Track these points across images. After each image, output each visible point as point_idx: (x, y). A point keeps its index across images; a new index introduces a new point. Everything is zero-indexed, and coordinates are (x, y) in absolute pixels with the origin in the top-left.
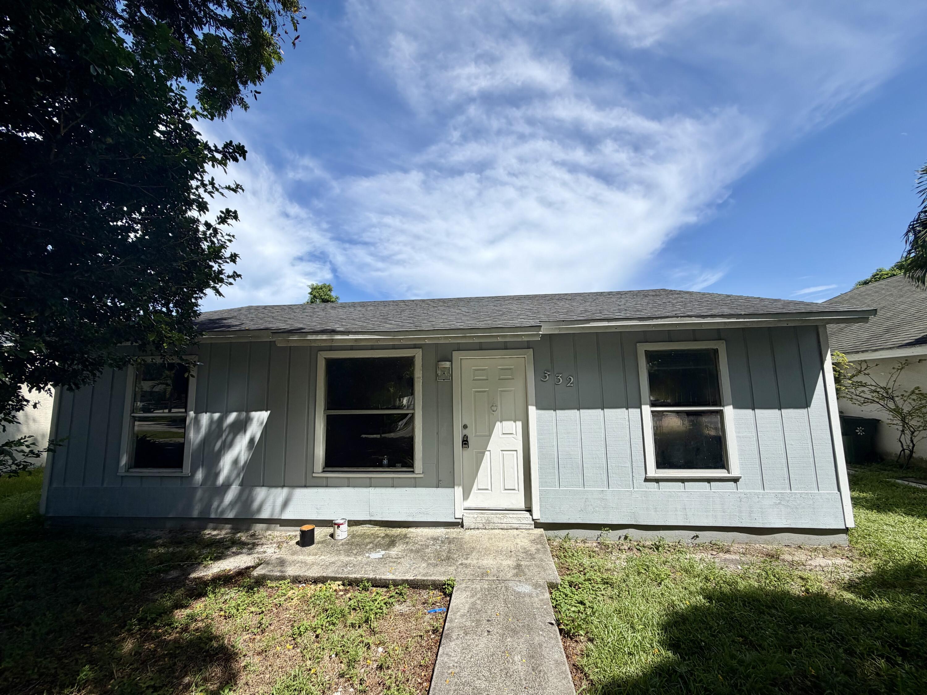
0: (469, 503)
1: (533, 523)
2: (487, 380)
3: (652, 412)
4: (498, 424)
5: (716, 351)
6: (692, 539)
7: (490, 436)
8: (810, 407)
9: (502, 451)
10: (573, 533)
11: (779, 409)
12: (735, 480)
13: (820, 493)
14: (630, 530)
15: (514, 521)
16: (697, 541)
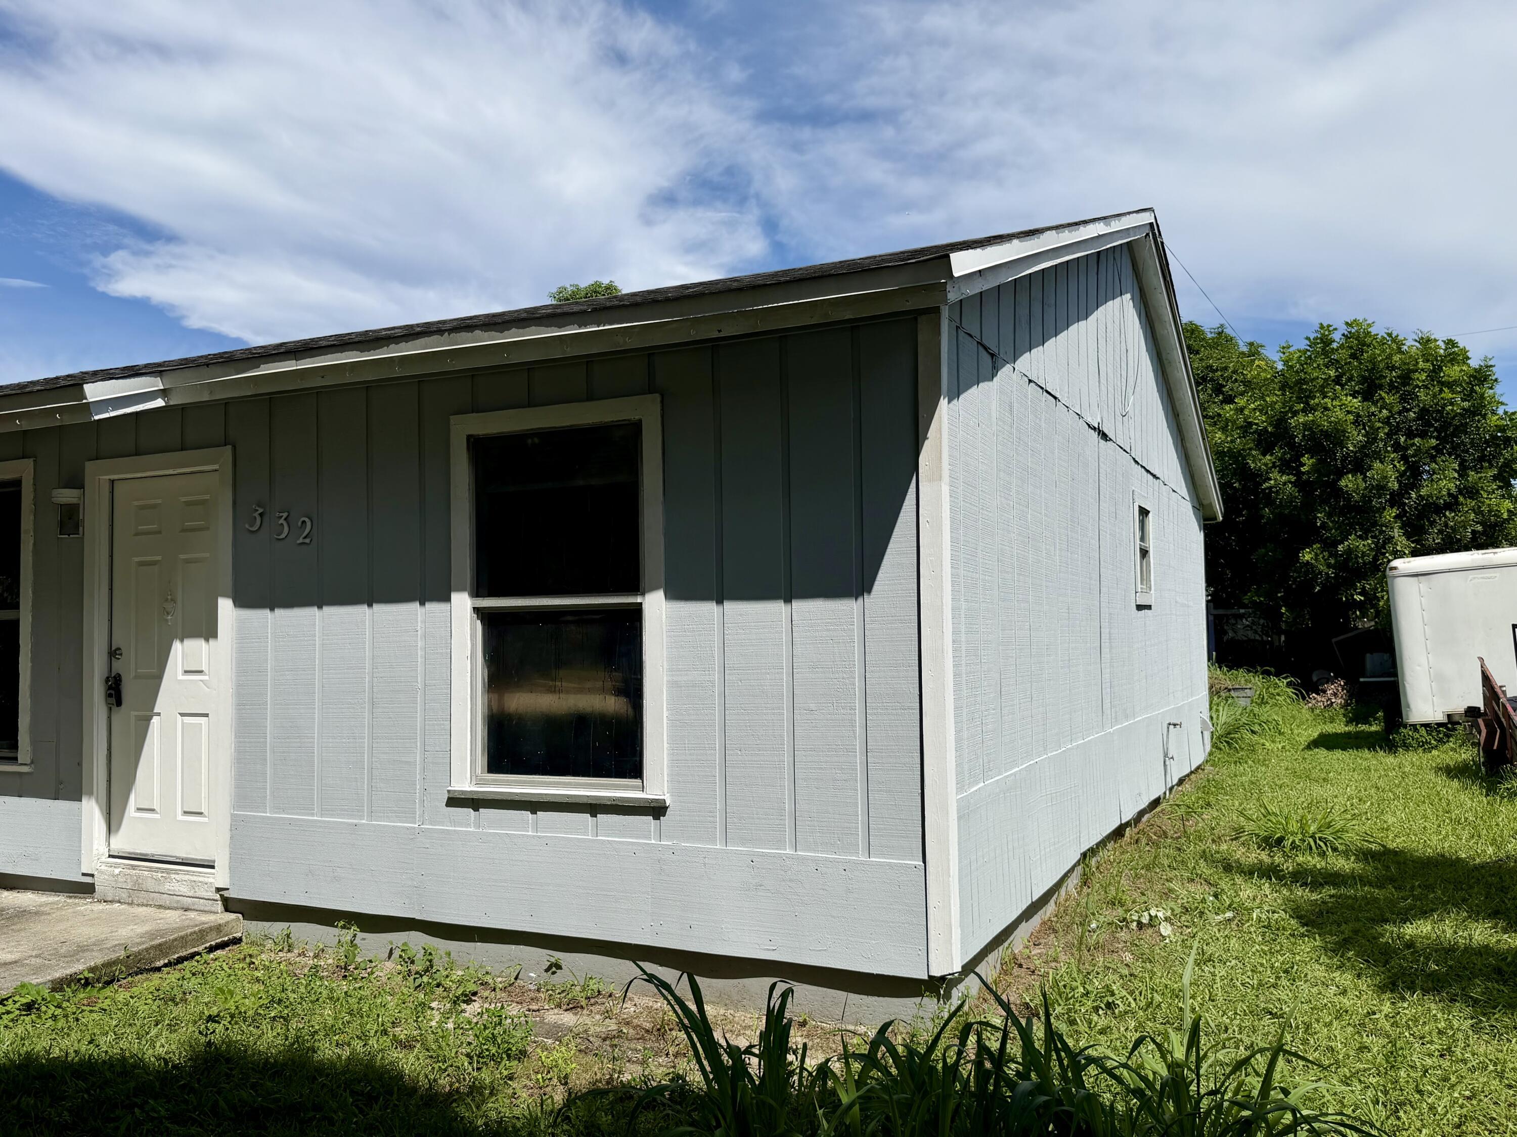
0: (120, 843)
1: (218, 897)
2: (160, 532)
3: (476, 610)
4: (178, 649)
5: (635, 428)
6: (547, 971)
7: (159, 677)
8: (869, 592)
9: (182, 715)
10: (302, 931)
11: (785, 602)
12: (657, 810)
13: (872, 864)
14: (413, 933)
15: (184, 890)
16: (559, 978)
